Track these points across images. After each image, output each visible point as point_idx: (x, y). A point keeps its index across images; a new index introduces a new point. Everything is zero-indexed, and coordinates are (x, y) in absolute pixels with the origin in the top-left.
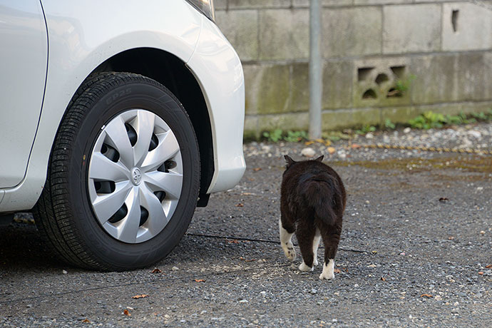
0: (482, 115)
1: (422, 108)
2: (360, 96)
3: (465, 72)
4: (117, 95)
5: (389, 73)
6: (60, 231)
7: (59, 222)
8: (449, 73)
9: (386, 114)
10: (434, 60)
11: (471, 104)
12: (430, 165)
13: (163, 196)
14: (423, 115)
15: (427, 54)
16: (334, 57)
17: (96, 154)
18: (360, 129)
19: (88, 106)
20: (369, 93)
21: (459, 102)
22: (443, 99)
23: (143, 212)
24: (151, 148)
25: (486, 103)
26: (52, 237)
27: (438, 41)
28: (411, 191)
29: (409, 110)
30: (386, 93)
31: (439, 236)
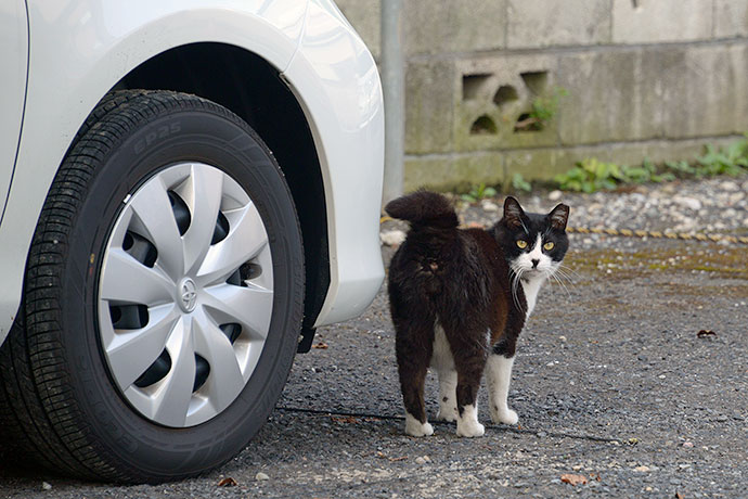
0: (685, 166)
1: (578, 152)
2: (467, 130)
3: (653, 84)
4: (155, 135)
5: (519, 85)
6: (41, 405)
7: (41, 387)
8: (626, 85)
9: (514, 163)
10: (598, 61)
11: (664, 144)
12: (641, 264)
13: (236, 332)
14: (579, 166)
15: (587, 48)
16: (420, 53)
17: (114, 252)
18: (467, 193)
19: (100, 156)
20: (483, 124)
21: (642, 141)
22: (614, 135)
23: (201, 366)
24: (216, 239)
25: (690, 143)
26: (24, 417)
27: (606, 24)
28: (633, 317)
29: (556, 155)
30: (513, 124)
31: (737, 407)
